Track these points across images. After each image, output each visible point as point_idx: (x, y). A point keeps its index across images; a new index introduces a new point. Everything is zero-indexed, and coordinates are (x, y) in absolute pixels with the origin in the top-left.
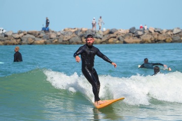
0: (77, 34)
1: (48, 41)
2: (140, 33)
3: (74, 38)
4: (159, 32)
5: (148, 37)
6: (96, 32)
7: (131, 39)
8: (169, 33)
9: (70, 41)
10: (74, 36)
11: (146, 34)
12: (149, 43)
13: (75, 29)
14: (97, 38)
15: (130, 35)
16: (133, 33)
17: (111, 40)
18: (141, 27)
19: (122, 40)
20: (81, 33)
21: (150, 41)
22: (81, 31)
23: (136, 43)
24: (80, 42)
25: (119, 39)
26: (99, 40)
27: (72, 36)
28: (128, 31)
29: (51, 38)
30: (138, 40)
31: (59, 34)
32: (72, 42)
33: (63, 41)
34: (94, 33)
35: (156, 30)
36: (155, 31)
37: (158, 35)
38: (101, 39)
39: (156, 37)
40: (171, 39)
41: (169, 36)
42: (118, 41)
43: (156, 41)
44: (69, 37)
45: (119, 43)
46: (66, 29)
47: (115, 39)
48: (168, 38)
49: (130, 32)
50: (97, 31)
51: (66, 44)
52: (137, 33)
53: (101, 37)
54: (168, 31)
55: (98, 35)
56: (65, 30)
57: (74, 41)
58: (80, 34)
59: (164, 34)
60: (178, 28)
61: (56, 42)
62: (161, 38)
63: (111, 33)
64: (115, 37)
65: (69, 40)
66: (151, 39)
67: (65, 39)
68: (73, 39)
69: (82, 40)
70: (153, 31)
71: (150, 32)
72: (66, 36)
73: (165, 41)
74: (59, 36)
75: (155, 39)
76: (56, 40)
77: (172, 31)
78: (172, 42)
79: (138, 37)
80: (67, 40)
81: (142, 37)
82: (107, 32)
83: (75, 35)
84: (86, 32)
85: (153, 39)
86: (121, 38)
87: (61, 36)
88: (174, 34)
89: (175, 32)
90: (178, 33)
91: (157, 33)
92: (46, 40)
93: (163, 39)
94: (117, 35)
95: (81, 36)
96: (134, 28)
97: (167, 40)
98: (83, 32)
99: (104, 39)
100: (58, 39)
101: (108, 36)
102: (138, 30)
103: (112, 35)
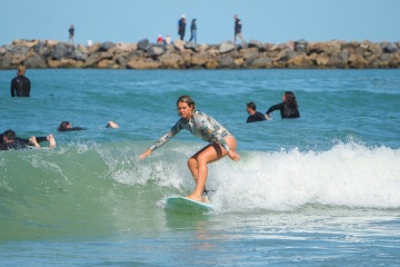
0: (37, 52)
2: (157, 51)
3: (32, 59)
4: (193, 49)
5: (173, 59)
6: (74, 48)
7: (141, 61)
8: (212, 51)
9: (25, 64)
10: (32, 56)
11: (168, 52)
12: (173, 68)
13: (33, 41)
14: (75, 59)
15: (138, 55)
16: (145, 51)
17: (102, 64)
18: (159, 40)
19: (124, 64)
20: (46, 49)
21: (176, 66)
22: (45, 45)
23: (151, 68)
24: (45, 65)
25: (118, 62)
26: (80, 63)
27: (28, 54)
28: (135, 47)
30: (155, 64)
31: (3, 51)
32: (29, 67)
33: (12, 64)
34: (70, 50)
35: (188, 46)
36: (186, 48)
37: (192, 55)
38: (84, 61)
39: (188, 57)
40: (216, 64)
41: (213, 57)
42: (116, 66)
43: (189, 66)
44: (23, 58)
45: (118, 68)
46: (17, 40)
47: (111, 62)
48: (211, 60)
49: (139, 49)
50: (76, 47)
52: (152, 51)
53: (84, 57)
54: (210, 48)
55: (78, 54)
56: (14, 43)
57: (33, 65)
58: (43, 50)
59: (203, 53)
60: (229, 42)
62: (197, 60)
63: (102, 49)
64: (110, 58)
65: (22, 62)
66: (179, 61)
67: (14, 61)
68: (30, 61)
69: (47, 62)
70: (182, 48)
71: (177, 49)
72: (17, 56)
73: (204, 66)
74: (4, 54)
75: (186, 62)
77: (218, 47)
78: (217, 68)
79: (155, 57)
80: (18, 61)
81: (161, 59)
82: (95, 48)
83: (33, 53)
84: (54, 47)
85: (182, 62)
86: (121, 59)
87: (6, 56)
88: (221, 54)
89: (223, 49)
90: (229, 51)
91: (190, 51)
93: (201, 62)
94: (114, 53)
95: (46, 56)
96: (146, 42)
97: (208, 65)
98: (49, 48)
99: (90, 62)
101: (96, 56)
102: (154, 45)
103: (104, 54)
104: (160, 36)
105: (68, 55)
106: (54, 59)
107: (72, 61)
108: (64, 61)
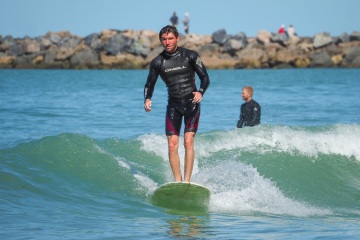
0: (89, 45)
1: (20, 59)
2: (236, 44)
3: (81, 54)
4: (281, 43)
5: (253, 55)
6: (133, 41)
7: (215, 57)
8: (305, 46)
9: (73, 60)
10: (82, 50)
11: (250, 46)
12: (255, 68)
14: (135, 54)
15: (212, 49)
16: (221, 45)
18: (281, 31)
20: (100, 41)
21: (257, 64)
22: (99, 37)
23: (226, 67)
24: (97, 62)
26: (139, 60)
27: (78, 47)
28: (209, 40)
29: (27, 53)
30: (232, 61)
31: (47, 43)
32: (78, 64)
33: (56, 60)
34: (129, 43)
35: (275, 38)
36: (271, 41)
37: (278, 50)
38: (144, 56)
39: (272, 53)
40: (308, 61)
41: (304, 52)
43: (273, 64)
44: (70, 51)
48: (301, 57)
49: (214, 42)
50: (136, 38)
51: (62, 67)
52: (230, 45)
53: (145, 51)
54: (302, 40)
55: (139, 48)
57: (82, 62)
58: (96, 43)
59: (293, 47)
60: (326, 34)
61: (39, 62)
62: (283, 56)
65: (69, 58)
66: (262, 58)
67: (59, 56)
68: (79, 57)
69: (100, 58)
70: (267, 41)
71: (260, 42)
72: (63, 49)
73: (292, 64)
74: (47, 47)
75: (270, 59)
76: (40, 58)
77: (311, 40)
78: (309, 67)
79: (232, 53)
80: (64, 57)
81: (240, 55)
83: (84, 46)
84: (110, 39)
85: (265, 59)
87: (51, 49)
88: (315, 48)
89: (318, 43)
90: (325, 46)
91: (277, 45)
92: (14, 57)
93: (289, 59)
95: (99, 50)
96: (223, 33)
97: (298, 63)
98: (104, 40)
100: (44, 55)
102: (232, 38)
104: (283, 26)
105: (126, 49)
106: (109, 54)
107: (130, 57)
108: (121, 57)
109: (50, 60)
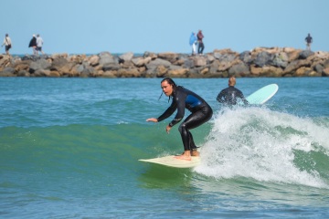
1: (192, 71)
3: (237, 66)
6: (275, 57)
9: (230, 71)
10: (238, 63)
14: (276, 66)
17: (300, 71)
19: (320, 71)
20: (250, 57)
24: (248, 72)
25: (315, 69)
26: (279, 71)
27: (234, 62)
29: (197, 66)
31: (211, 58)
32: (234, 74)
33: (218, 71)
34: (272, 58)
38: (283, 68)
42: (313, 73)
44: (229, 65)
45: (314, 76)
47: (309, 69)
50: (277, 55)
51: (222, 77)
53: (284, 64)
55: (279, 61)
57: (237, 72)
58: (247, 58)
61: (205, 73)
63: (301, 57)
64: (309, 66)
65: (227, 70)
67: (220, 69)
68: (235, 69)
69: (250, 70)
72: (223, 63)
74: (212, 62)
76: (206, 70)
80: (224, 69)
82: (295, 56)
83: (238, 61)
86: (318, 67)
87: (214, 63)
92: (188, 69)
94: (312, 60)
95: (250, 63)
98: (253, 56)
99: (289, 69)
100: (209, 68)
101: (295, 63)
103: (302, 62)
105: (269, 62)
106: (257, 66)
107: (272, 68)
108: (266, 68)
109: (213, 71)
